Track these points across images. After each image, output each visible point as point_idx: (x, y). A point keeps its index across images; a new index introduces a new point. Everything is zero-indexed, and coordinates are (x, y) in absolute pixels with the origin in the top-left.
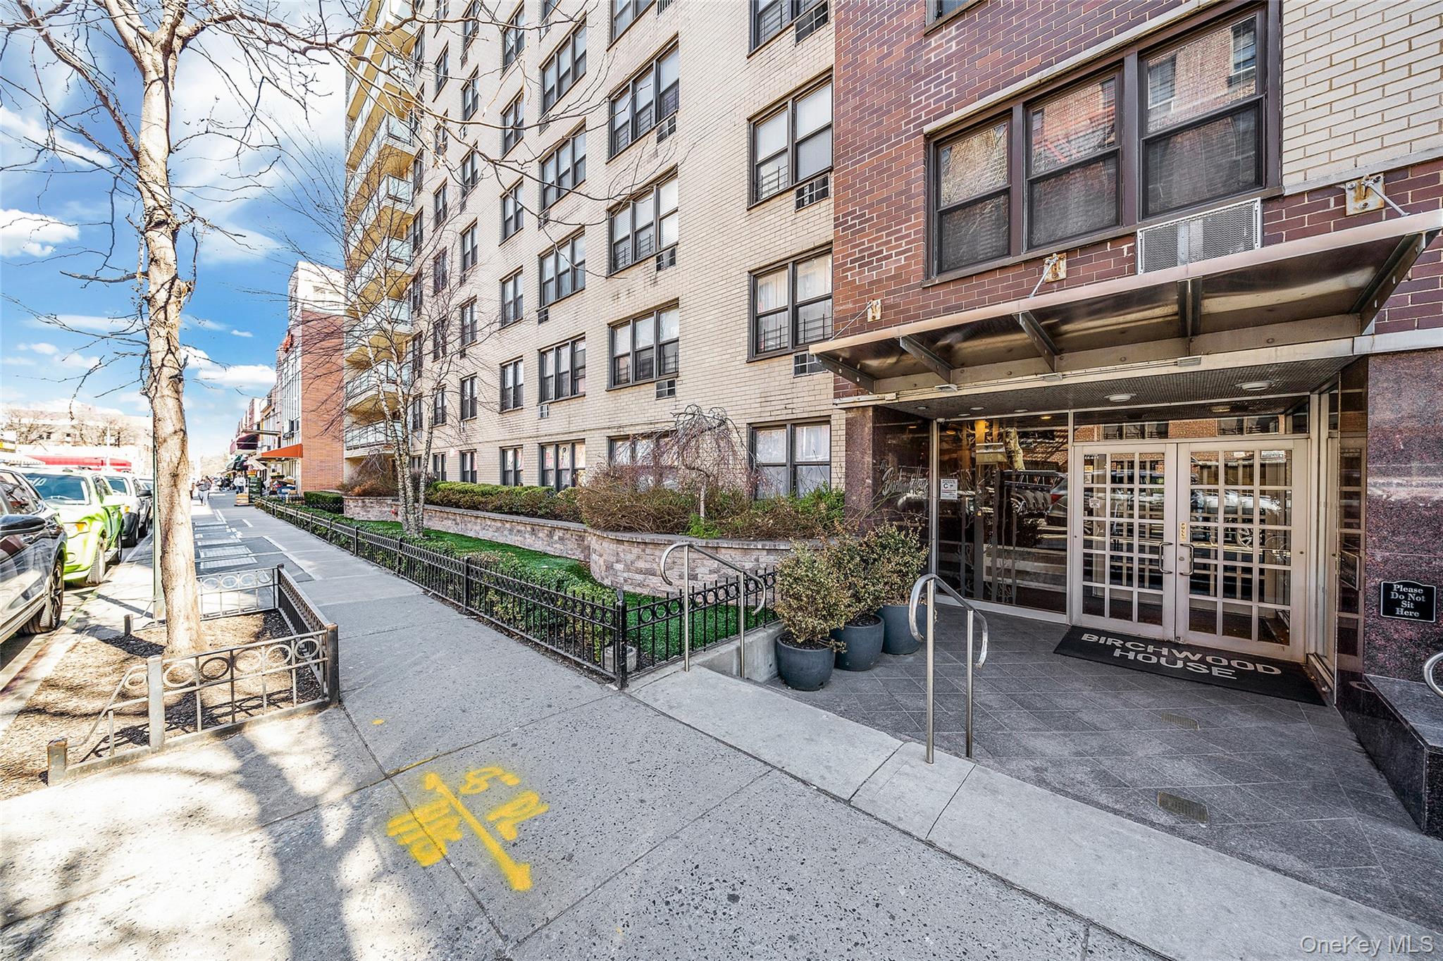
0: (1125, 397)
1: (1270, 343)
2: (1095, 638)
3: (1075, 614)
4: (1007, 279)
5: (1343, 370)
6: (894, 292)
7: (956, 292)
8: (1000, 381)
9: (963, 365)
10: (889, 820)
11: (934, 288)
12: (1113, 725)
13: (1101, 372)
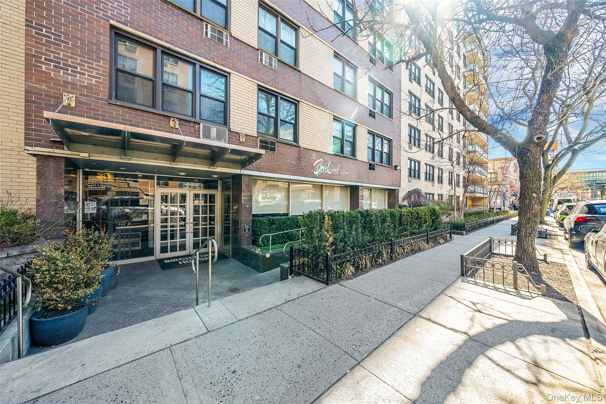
0: (184, 174)
1: (228, 167)
2: (169, 261)
3: (158, 255)
4: (155, 119)
5: (232, 176)
6: (85, 95)
7: (129, 113)
8: (152, 161)
9: (133, 149)
10: (225, 325)
11: (116, 106)
12: (203, 282)
13: (190, 166)
